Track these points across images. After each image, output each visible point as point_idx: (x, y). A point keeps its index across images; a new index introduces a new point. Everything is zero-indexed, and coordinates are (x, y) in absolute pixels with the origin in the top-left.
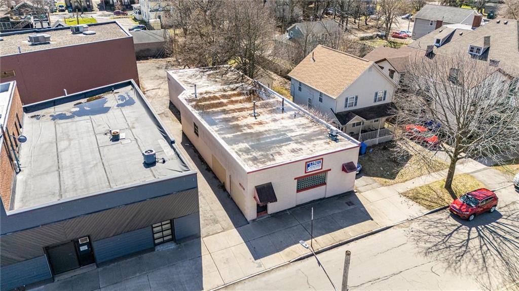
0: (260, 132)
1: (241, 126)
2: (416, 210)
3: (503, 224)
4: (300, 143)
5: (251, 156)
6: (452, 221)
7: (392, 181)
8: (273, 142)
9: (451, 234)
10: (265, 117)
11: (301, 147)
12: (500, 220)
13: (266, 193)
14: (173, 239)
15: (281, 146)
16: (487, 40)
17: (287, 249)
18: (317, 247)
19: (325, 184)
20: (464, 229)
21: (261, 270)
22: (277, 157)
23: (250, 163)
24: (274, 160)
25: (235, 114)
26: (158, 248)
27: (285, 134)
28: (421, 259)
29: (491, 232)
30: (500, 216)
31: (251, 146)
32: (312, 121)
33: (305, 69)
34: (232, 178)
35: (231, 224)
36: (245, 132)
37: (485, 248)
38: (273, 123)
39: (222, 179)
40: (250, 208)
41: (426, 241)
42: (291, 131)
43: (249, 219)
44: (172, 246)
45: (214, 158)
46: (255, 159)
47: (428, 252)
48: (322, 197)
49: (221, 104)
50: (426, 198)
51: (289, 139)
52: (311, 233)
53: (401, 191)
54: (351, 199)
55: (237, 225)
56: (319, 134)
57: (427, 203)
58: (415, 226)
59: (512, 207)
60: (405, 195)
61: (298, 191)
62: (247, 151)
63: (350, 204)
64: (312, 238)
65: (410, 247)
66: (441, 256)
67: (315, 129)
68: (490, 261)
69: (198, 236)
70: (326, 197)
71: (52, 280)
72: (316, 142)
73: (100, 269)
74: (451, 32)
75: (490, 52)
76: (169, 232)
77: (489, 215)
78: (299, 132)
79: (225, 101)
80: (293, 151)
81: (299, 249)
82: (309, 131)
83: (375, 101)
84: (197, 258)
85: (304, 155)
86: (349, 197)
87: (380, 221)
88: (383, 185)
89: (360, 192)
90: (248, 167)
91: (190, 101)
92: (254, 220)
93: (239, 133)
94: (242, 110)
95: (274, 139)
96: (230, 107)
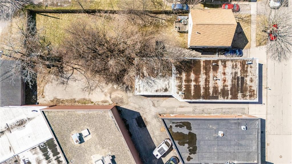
0: (232, 84)
1: (224, 89)
2: (264, 48)
4: (247, 76)
5: (248, 96)
6: (273, 42)
8: (242, 84)
9: (277, 48)
10: (219, 76)
11: (250, 77)
15: (246, 83)
20: (277, 43)
22: (253, 88)
25: (211, 85)
27: (238, 77)
31: (241, 92)
32: (232, 61)
33: (198, 39)
36: (229, 89)
38: (226, 76)
49: (197, 87)
50: (262, 41)
56: (244, 65)
58: (270, 54)
60: (257, 46)
62: (244, 96)
65: (276, 63)
66: (283, 58)
67: (239, 64)
68: (289, 48)
72: (249, 72)
78: (238, 71)
80: (251, 81)
82: (239, 67)
93: (229, 92)
94: (207, 81)
95: (240, 82)
96: (202, 83)
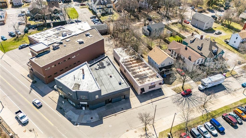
0: (141, 74)
1: (136, 72)
2: (174, 93)
3: (191, 97)
4: (150, 78)
5: (139, 82)
6: (181, 96)
7: (171, 85)
8: (144, 78)
9: (180, 99)
10: (142, 69)
11: (150, 79)
12: (191, 96)
13: (143, 90)
14: (124, 98)
15: (146, 79)
16: (202, 44)
17: (147, 101)
18: (152, 101)
19: (155, 87)
20: (183, 98)
21: (142, 105)
22: (145, 82)
23: (140, 84)
24: (144, 83)
25: (135, 68)
26: (122, 100)
27: (146, 75)
28: (172, 104)
29: (188, 99)
30: (192, 95)
31: (139, 79)
32: (153, 71)
33: (152, 53)
34: (135, 86)
35: (135, 95)
36: (137, 74)
37: (186, 102)
38: (144, 71)
39: (132, 85)
40: (139, 93)
41: (175, 100)
42: (148, 74)
43: (139, 94)
44: (124, 100)
45: (130, 79)
46: (140, 83)
47: (174, 102)
48: (154, 89)
49: (130, 64)
50: (177, 90)
51: (147, 77)
52: (151, 98)
53: (172, 88)
54: (161, 90)
55: (136, 96)
56: (154, 75)
57: (177, 92)
58: (173, 97)
59: (195, 93)
60: (172, 89)
61: (149, 89)
62: (138, 80)
63: (160, 91)
64: (152, 99)
65: (171, 101)
66: (177, 103)
67: (153, 74)
68: (185, 105)
69: (129, 98)
70: (155, 89)
71: (105, 105)
72: (153, 78)
73: (112, 104)
74: (195, 39)
75: (202, 48)
76: (124, 97)
77: (190, 95)
78: (150, 74)
79: (131, 63)
80: (148, 81)
81: (149, 101)
82: (152, 74)
83: (169, 64)
84: (130, 102)
85: (151, 82)
86: (160, 90)
87: (166, 95)
88: (168, 87)
89: (162, 88)
90: (139, 85)
91: (123, 62)
92: (140, 95)
93: (136, 75)
94: (136, 66)
95: (144, 77)
96: (133, 65)
